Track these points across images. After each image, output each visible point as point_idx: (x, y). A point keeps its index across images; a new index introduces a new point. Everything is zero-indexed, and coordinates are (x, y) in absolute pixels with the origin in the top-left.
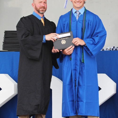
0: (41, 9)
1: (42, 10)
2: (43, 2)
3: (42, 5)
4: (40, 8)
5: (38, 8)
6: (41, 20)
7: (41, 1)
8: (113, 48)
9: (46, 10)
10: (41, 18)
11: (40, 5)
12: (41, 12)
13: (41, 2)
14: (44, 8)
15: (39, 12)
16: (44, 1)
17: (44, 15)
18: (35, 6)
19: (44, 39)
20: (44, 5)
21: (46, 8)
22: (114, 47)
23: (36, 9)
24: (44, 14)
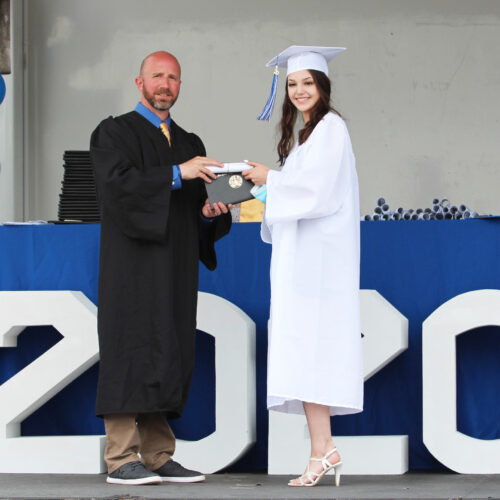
0: (157, 97)
1: (163, 101)
2: (166, 75)
3: (162, 83)
4: (155, 94)
5: (151, 92)
6: (160, 129)
7: (159, 72)
8: (397, 212)
9: (176, 99)
10: (162, 122)
11: (156, 85)
12: (158, 105)
13: (160, 75)
14: (168, 92)
15: (152, 104)
16: (171, 72)
17: (169, 115)
18: (144, 87)
19: (176, 176)
20: (168, 83)
21: (175, 95)
22: (400, 210)
23: (146, 94)
24: (171, 110)
